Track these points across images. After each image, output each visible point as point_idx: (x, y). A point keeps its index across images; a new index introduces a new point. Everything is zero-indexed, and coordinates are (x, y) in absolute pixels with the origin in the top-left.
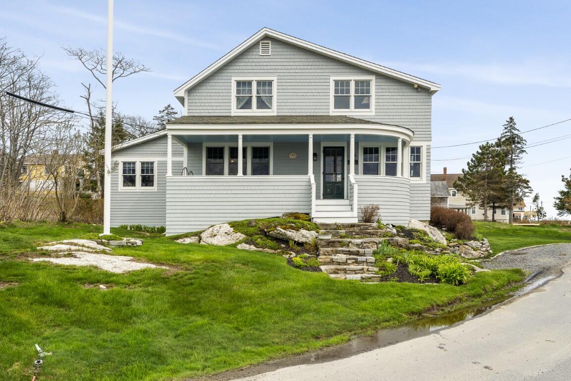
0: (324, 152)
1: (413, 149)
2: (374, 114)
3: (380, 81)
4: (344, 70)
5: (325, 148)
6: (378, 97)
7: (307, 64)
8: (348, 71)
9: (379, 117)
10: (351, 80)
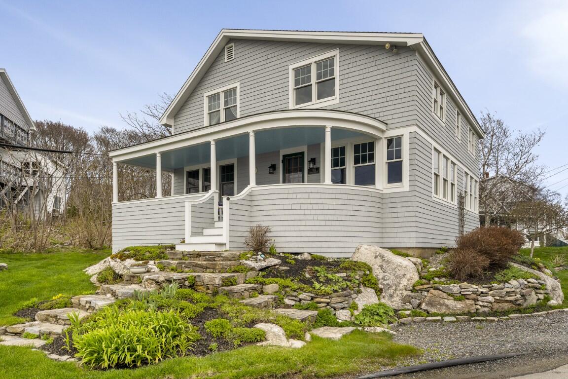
0: (283, 162)
1: (390, 141)
2: (338, 101)
3: (345, 53)
4: (303, 53)
5: (284, 156)
6: (342, 77)
7: (266, 57)
8: (308, 52)
9: (345, 104)
10: (311, 63)
